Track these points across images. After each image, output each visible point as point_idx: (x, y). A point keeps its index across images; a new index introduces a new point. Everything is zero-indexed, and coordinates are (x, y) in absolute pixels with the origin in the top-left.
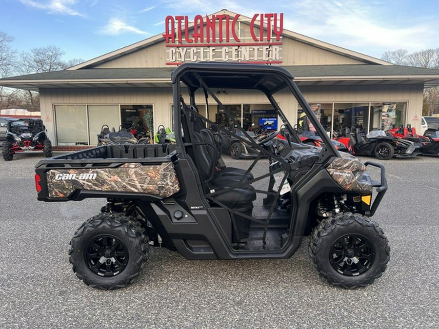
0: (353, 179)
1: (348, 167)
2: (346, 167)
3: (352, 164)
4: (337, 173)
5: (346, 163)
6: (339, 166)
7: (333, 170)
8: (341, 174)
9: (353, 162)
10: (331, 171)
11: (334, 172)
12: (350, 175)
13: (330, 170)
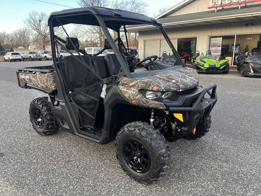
0: (137, 96)
1: (133, 86)
2: (132, 86)
3: (137, 83)
4: (124, 90)
5: (132, 82)
6: (126, 84)
7: (122, 87)
8: (127, 91)
9: (138, 82)
10: (120, 88)
11: (122, 88)
12: (134, 92)
13: (120, 86)
